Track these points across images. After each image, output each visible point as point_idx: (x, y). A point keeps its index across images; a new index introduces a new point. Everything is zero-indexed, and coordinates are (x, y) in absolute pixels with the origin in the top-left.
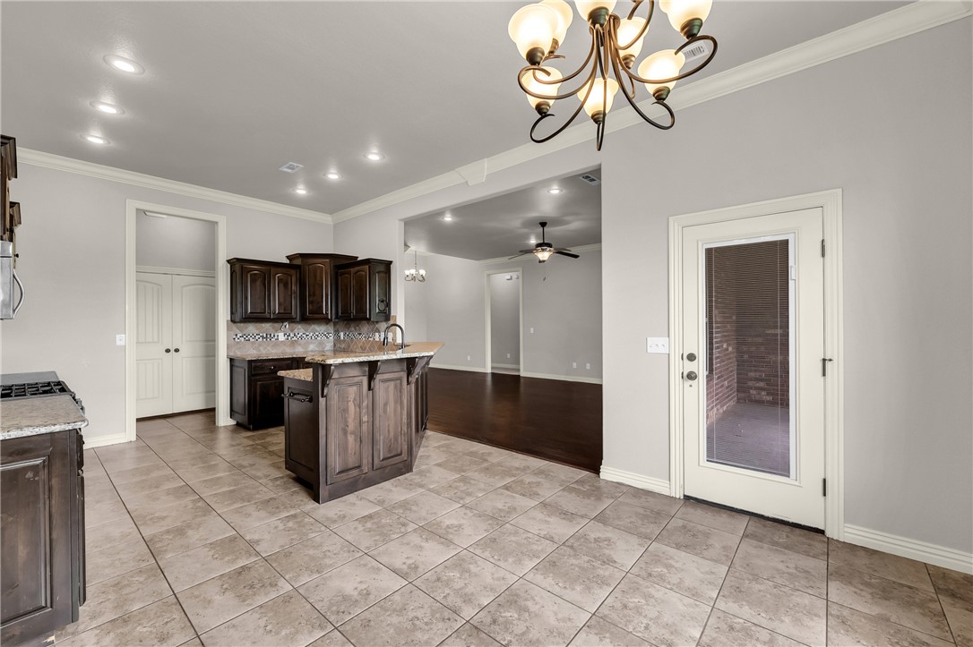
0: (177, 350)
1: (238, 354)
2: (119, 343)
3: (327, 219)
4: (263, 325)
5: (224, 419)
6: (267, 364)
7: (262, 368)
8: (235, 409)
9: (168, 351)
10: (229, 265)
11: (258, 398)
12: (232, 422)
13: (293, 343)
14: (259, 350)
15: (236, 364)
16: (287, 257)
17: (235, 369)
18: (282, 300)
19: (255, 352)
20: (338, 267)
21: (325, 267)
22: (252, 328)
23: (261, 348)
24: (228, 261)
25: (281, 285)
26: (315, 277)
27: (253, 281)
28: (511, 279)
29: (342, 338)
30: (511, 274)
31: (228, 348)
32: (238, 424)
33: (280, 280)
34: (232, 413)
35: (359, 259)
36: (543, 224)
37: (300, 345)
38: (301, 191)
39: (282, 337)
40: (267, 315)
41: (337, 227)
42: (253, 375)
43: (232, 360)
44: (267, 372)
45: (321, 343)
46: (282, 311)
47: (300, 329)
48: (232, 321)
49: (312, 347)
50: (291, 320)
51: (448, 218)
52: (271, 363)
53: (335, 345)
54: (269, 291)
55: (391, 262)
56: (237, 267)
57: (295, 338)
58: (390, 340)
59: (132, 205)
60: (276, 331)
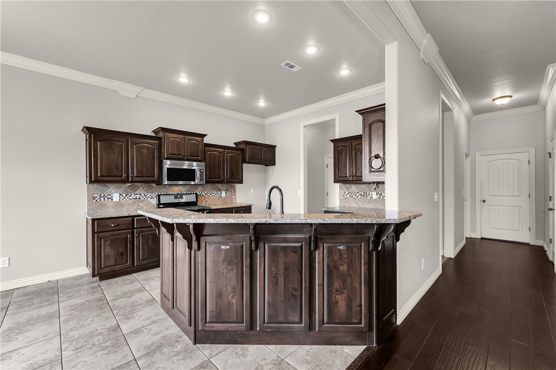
60: (371, 191)
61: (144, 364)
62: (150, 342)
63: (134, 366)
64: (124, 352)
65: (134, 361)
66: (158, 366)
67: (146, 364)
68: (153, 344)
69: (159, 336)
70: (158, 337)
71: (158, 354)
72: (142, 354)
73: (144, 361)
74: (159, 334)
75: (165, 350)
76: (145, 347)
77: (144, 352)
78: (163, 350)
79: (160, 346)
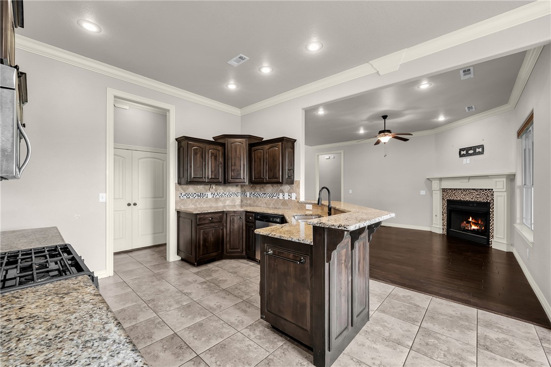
0: (135, 204)
1: (183, 208)
2: (101, 200)
3: (237, 111)
4: (198, 187)
5: (173, 256)
6: (207, 216)
7: (205, 219)
8: (181, 248)
9: (129, 205)
10: (177, 142)
11: (201, 242)
12: (179, 258)
13: (217, 200)
14: (196, 205)
15: (181, 215)
16: (213, 138)
17: (181, 219)
18: (213, 169)
19: (193, 206)
20: (251, 146)
21: (242, 144)
22: (191, 189)
23: (197, 204)
24: (176, 139)
25: (213, 158)
26: (236, 151)
27: (196, 154)
28: (329, 158)
29: (248, 196)
30: (330, 155)
31: (176, 204)
32: (182, 260)
33: (212, 154)
34: (179, 252)
35: (264, 140)
36: (385, 117)
37: (221, 201)
38: (232, 86)
39: (210, 196)
40: (204, 180)
41: (244, 118)
42: (199, 225)
43: (178, 212)
44: (208, 222)
45: (233, 200)
46: (213, 177)
47: (221, 189)
48: (178, 183)
49: (228, 203)
50: (218, 183)
51: (321, 112)
52: (210, 215)
53: (242, 201)
54: (205, 161)
55: (296, 140)
56: (184, 143)
57: (218, 197)
58: (294, 198)
59: (111, 93)
60: (206, 191)
61: (409, 341)
62: (388, 349)
63: (416, 346)
64: (413, 362)
65: (413, 348)
66: (402, 332)
67: (407, 339)
68: (388, 346)
69: (375, 346)
70: (378, 346)
71: (395, 336)
72: (402, 347)
73: (406, 342)
74: (374, 348)
75: (387, 334)
76: (395, 349)
77: (400, 347)
78: (387, 336)
79: (386, 339)
